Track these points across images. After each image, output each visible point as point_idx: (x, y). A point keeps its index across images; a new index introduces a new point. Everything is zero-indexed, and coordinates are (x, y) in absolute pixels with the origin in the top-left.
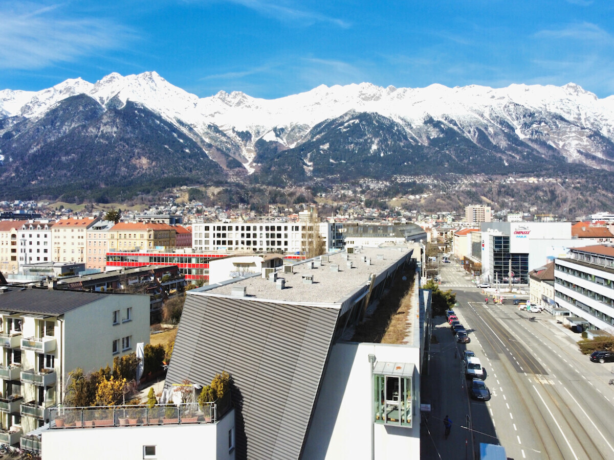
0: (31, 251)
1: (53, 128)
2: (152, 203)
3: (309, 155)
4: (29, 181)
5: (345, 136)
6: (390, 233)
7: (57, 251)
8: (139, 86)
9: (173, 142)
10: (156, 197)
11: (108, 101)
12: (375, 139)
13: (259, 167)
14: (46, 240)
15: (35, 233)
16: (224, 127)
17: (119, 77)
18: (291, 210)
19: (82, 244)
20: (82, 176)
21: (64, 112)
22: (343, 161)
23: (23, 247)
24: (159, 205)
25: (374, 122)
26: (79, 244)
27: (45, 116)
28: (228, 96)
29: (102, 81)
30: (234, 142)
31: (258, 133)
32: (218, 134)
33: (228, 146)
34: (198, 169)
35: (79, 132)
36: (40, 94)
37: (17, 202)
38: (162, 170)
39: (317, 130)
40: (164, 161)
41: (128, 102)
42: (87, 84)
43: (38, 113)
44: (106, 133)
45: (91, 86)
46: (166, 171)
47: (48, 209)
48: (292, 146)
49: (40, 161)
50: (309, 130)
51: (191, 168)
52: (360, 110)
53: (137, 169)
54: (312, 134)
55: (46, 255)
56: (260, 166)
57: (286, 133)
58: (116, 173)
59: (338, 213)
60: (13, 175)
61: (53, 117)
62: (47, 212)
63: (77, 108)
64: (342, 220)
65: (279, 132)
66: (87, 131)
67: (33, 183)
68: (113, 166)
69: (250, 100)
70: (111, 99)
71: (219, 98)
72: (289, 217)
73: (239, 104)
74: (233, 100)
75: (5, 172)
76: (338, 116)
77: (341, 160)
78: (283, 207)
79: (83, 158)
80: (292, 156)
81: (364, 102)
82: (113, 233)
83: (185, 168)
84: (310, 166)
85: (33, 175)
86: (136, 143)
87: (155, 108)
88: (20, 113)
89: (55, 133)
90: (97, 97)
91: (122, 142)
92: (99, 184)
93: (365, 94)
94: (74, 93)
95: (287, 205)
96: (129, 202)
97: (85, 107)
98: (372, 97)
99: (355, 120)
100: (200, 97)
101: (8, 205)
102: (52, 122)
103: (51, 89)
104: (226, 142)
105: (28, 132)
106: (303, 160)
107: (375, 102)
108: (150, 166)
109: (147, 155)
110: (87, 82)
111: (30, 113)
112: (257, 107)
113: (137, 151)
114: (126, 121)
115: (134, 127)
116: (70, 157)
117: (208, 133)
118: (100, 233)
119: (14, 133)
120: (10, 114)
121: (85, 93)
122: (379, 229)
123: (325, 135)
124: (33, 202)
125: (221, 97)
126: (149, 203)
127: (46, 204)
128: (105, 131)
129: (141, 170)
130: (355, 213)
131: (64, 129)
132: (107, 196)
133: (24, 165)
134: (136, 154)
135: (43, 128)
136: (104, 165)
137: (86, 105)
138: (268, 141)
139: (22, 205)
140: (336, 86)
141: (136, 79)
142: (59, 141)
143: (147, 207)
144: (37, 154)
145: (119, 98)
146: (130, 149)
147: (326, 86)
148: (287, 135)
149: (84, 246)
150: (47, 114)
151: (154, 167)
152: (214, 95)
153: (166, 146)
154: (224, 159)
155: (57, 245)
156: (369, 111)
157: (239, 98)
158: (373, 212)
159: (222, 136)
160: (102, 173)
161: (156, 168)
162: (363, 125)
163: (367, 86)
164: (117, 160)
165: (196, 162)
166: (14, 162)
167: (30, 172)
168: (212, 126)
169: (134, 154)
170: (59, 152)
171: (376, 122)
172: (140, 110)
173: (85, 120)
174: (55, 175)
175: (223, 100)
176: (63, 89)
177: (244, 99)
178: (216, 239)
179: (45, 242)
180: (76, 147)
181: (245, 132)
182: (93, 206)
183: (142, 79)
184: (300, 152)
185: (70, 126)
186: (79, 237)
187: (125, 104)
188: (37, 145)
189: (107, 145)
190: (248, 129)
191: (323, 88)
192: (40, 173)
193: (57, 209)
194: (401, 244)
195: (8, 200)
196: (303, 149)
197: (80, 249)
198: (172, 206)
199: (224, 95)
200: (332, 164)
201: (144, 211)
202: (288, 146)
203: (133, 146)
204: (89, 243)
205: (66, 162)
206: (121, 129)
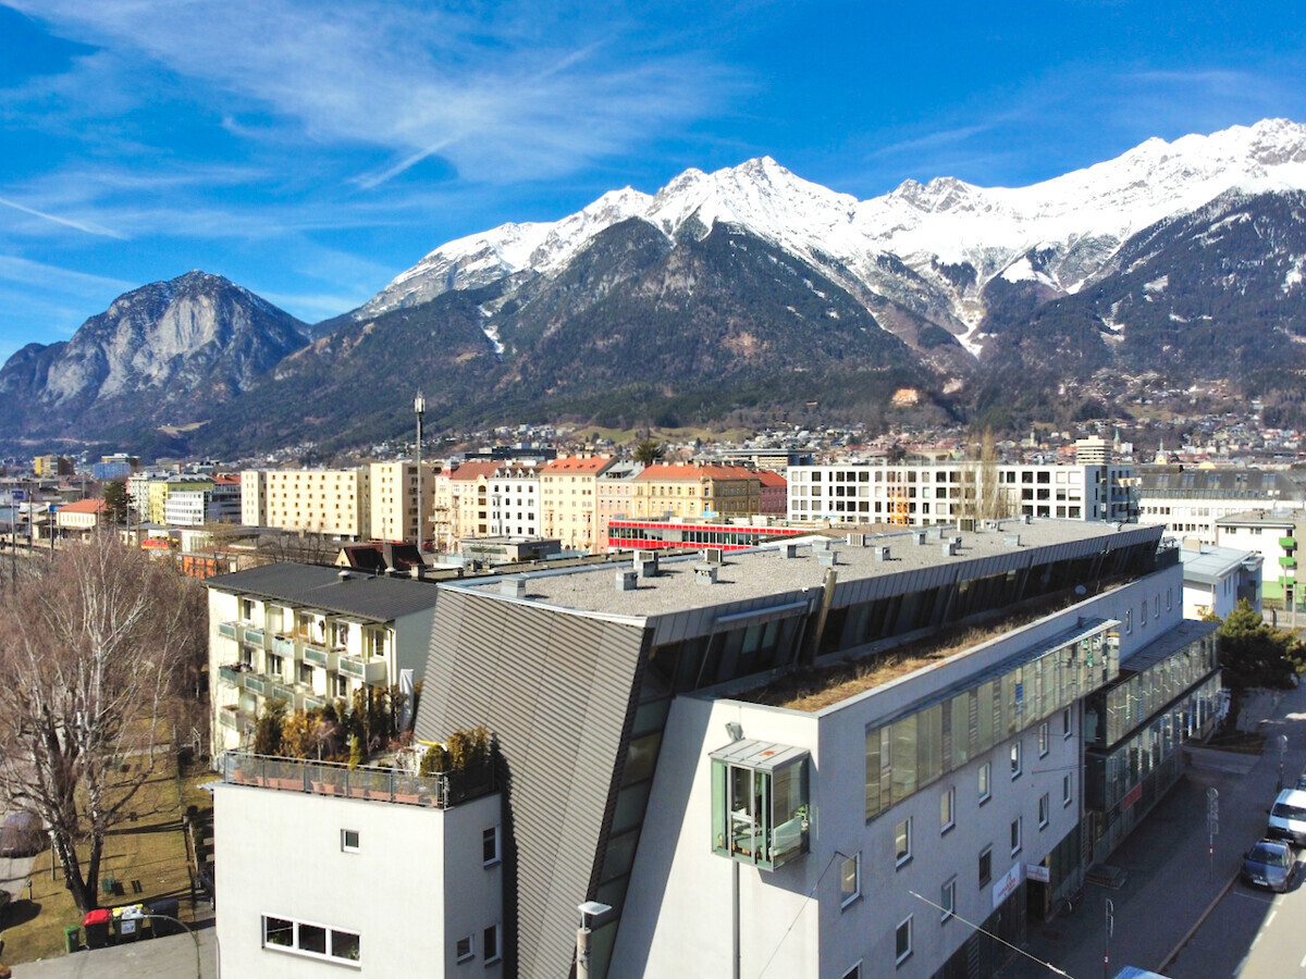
0: (508, 516)
1: (582, 288)
2: (759, 426)
3: (1115, 307)
4: (544, 389)
5: (1211, 256)
6: (1269, 488)
7: (549, 517)
8: (737, 189)
9: (804, 299)
10: (768, 413)
11: (679, 226)
12: (1295, 257)
13: (992, 340)
14: (531, 496)
15: (513, 483)
16: (914, 258)
17: (699, 177)
18: (1066, 435)
19: (590, 504)
20: (631, 376)
21: (601, 256)
22: (1205, 317)
23: (495, 509)
24: (774, 429)
25: (1295, 215)
26: (584, 504)
27: (569, 266)
28: (923, 189)
29: (667, 189)
30: (936, 288)
31: (992, 264)
32: (899, 275)
33: (923, 298)
34: (855, 352)
35: (628, 292)
36: (561, 226)
37: (523, 428)
38: (782, 358)
39: (1137, 246)
40: (786, 341)
41: (717, 225)
42: (642, 199)
43: (559, 260)
44: (675, 290)
45: (649, 199)
46: (789, 359)
47: (574, 439)
48: (1074, 289)
49: (560, 351)
50: (1118, 248)
51: (841, 351)
52: (1256, 187)
53: (733, 357)
54: (1125, 257)
55: (531, 524)
56: (995, 339)
57: (1058, 260)
58: (694, 367)
59: (1186, 441)
60: (518, 378)
61: (583, 267)
62: (572, 445)
63: (623, 245)
64: (1196, 459)
65: (1043, 259)
66: (640, 288)
67: (550, 391)
68: (688, 354)
69: (973, 192)
70: (685, 222)
71: (902, 196)
72: (1060, 452)
73: (946, 205)
74: (933, 198)
75: (505, 373)
76: (1193, 208)
77: (1201, 313)
78: (1046, 429)
79: (634, 340)
80: (1073, 312)
81: (1267, 167)
82: (640, 485)
83: (829, 352)
84: (1118, 333)
85: (550, 377)
86: (732, 305)
87: (768, 232)
88: (529, 264)
89: (587, 296)
90: (657, 220)
91: (705, 306)
92: (661, 392)
93: (1270, 147)
94: (618, 218)
95: (1057, 424)
96: (717, 425)
97: (636, 243)
98: (1290, 153)
99: (1238, 216)
100: (861, 200)
101: (509, 433)
102: (582, 276)
103: (580, 214)
104: (918, 291)
105: (542, 299)
106: (1099, 319)
107: (1298, 164)
108: (759, 351)
109: (753, 328)
110: (642, 194)
111: (545, 263)
112: (989, 208)
113: (732, 321)
114: (711, 263)
115: (727, 276)
116: (611, 341)
117: (876, 275)
118: (619, 484)
119: (519, 302)
120: (513, 267)
121: (637, 214)
122: (1238, 479)
123: (1159, 256)
124: (549, 426)
125: (906, 193)
126: (754, 426)
127: (570, 431)
128: (672, 287)
129: (742, 358)
130: (1232, 441)
131: (601, 287)
132: (675, 414)
133: (536, 359)
134: (731, 327)
135: (565, 289)
136: (670, 352)
137: (638, 238)
138: (1013, 280)
139: (531, 433)
140: (1188, 136)
141: (731, 177)
142: (593, 311)
143: (750, 434)
144: (556, 338)
145: (700, 218)
146: (719, 318)
147: (1161, 141)
148: (1060, 264)
149: (593, 508)
150: (573, 263)
151: (766, 351)
152: (892, 191)
153: (789, 308)
154: (911, 328)
155: (548, 507)
156: (1278, 187)
157: (947, 191)
158: (1284, 439)
159: (909, 278)
160: (668, 370)
161: (769, 355)
162: (1260, 225)
163: (1275, 127)
164: (696, 341)
165: (852, 337)
166: (520, 354)
167: (545, 372)
168: (887, 259)
169: (727, 329)
170: (592, 332)
171: (1300, 214)
172: (739, 239)
173: (637, 267)
174: (586, 377)
175: (911, 200)
176: (599, 212)
177: (959, 193)
178: (836, 498)
179: (529, 501)
180: (622, 321)
181: (959, 264)
182: (649, 432)
183: (743, 174)
184: (1093, 302)
185: (612, 281)
186: (584, 492)
187: (710, 229)
188: (556, 321)
189: (677, 313)
190: (968, 258)
191: (1153, 147)
192: (561, 373)
193: (587, 441)
194: (1286, 515)
195: (508, 425)
196: (1097, 296)
197: (587, 515)
198: (800, 430)
199: (912, 189)
200: (1176, 325)
201: (743, 441)
202: (1062, 289)
203: (726, 312)
204: (600, 503)
205: (605, 351)
206: (703, 279)
